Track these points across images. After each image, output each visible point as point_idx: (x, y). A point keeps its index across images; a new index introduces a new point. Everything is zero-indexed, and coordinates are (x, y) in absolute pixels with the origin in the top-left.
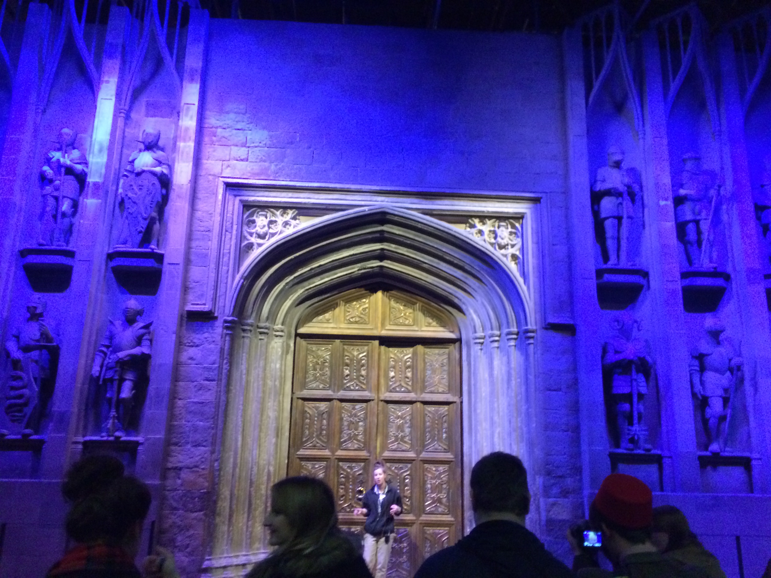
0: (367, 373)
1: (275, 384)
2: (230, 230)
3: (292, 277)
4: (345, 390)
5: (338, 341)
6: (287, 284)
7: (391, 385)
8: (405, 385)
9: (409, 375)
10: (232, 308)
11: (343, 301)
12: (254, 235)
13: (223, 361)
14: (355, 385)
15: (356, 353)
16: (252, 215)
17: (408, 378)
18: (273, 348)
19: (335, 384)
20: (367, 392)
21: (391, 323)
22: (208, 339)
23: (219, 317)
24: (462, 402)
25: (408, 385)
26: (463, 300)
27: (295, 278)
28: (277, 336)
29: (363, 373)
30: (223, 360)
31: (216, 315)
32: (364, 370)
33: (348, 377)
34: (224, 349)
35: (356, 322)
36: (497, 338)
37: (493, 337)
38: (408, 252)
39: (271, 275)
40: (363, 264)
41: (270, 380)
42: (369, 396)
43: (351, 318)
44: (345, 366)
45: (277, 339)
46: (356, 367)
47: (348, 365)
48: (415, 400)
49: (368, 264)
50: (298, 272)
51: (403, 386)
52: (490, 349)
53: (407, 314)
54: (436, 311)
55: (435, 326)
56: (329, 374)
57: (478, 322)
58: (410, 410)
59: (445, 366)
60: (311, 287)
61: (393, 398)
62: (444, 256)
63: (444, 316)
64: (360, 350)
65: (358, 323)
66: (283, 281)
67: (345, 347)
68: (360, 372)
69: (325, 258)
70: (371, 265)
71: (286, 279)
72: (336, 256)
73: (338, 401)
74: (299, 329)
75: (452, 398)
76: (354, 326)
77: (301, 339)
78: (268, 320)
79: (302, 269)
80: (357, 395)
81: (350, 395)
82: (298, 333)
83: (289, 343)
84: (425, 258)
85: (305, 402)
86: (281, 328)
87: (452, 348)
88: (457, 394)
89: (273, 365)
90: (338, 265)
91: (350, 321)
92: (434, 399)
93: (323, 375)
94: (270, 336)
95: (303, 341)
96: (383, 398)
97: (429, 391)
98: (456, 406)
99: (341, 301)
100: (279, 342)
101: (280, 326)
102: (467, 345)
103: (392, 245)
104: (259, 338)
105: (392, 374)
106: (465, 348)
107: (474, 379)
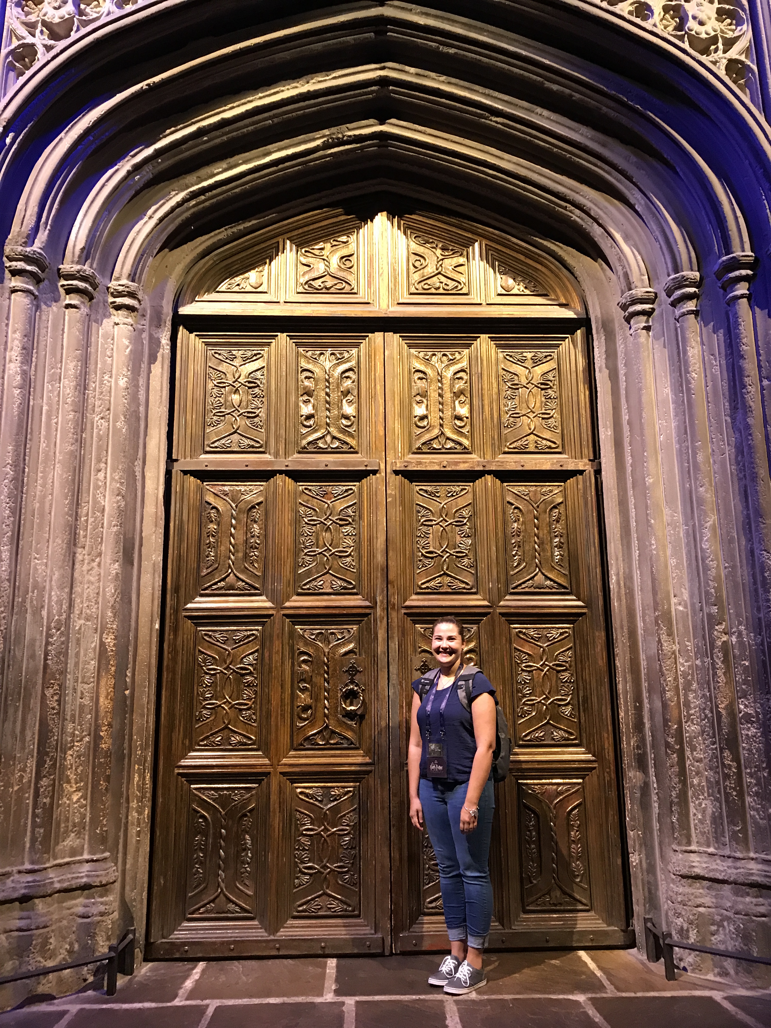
0: (358, 410)
3: (149, 151)
4: (303, 451)
5: (282, 337)
6: (137, 168)
7: (420, 436)
8: (454, 437)
11: (291, 239)
12: (40, 28)
14: (328, 438)
15: (328, 365)
17: (459, 418)
18: (107, 335)
19: (277, 439)
20: (358, 454)
21: (413, 290)
24: (598, 472)
25: (461, 434)
26: (595, 211)
27: (158, 153)
28: (118, 308)
29: (349, 410)
32: (350, 402)
33: (311, 421)
35: (327, 290)
36: (692, 290)
37: (681, 287)
38: (449, 83)
39: (88, 132)
40: (334, 130)
41: (101, 415)
42: (366, 464)
43: (314, 279)
44: (302, 396)
45: (118, 314)
46: (329, 396)
47: (309, 393)
48: (481, 468)
49: (350, 130)
50: (165, 137)
51: (448, 438)
52: (672, 321)
53: (450, 268)
54: (522, 258)
55: (522, 293)
56: (264, 415)
57: (636, 260)
58: (470, 496)
59: (551, 388)
60: (204, 187)
61: (426, 466)
62: (547, 84)
63: (543, 269)
64: (338, 355)
65: (332, 290)
66: (127, 159)
67: (301, 350)
68: (340, 408)
69: (234, 102)
70: (357, 132)
71: (132, 153)
72: (264, 97)
73: (287, 478)
74: (183, 305)
75: (573, 462)
76: (321, 297)
77: (191, 332)
78: (89, 261)
79: (173, 129)
80: (335, 462)
81: (318, 463)
82: (180, 313)
83: (156, 336)
84: (496, 98)
85: (205, 483)
86: (128, 287)
87: (566, 345)
88: (585, 451)
89: (110, 379)
90: (270, 126)
91: (310, 286)
92: (529, 467)
93: (248, 417)
94: (101, 305)
95: (196, 335)
96: (399, 466)
97: (514, 448)
98: (584, 482)
99: (288, 239)
100: (124, 324)
101: (124, 281)
102: (605, 330)
103: (407, 68)
104: (67, 302)
105: (421, 410)
106: (599, 339)
107: (629, 408)
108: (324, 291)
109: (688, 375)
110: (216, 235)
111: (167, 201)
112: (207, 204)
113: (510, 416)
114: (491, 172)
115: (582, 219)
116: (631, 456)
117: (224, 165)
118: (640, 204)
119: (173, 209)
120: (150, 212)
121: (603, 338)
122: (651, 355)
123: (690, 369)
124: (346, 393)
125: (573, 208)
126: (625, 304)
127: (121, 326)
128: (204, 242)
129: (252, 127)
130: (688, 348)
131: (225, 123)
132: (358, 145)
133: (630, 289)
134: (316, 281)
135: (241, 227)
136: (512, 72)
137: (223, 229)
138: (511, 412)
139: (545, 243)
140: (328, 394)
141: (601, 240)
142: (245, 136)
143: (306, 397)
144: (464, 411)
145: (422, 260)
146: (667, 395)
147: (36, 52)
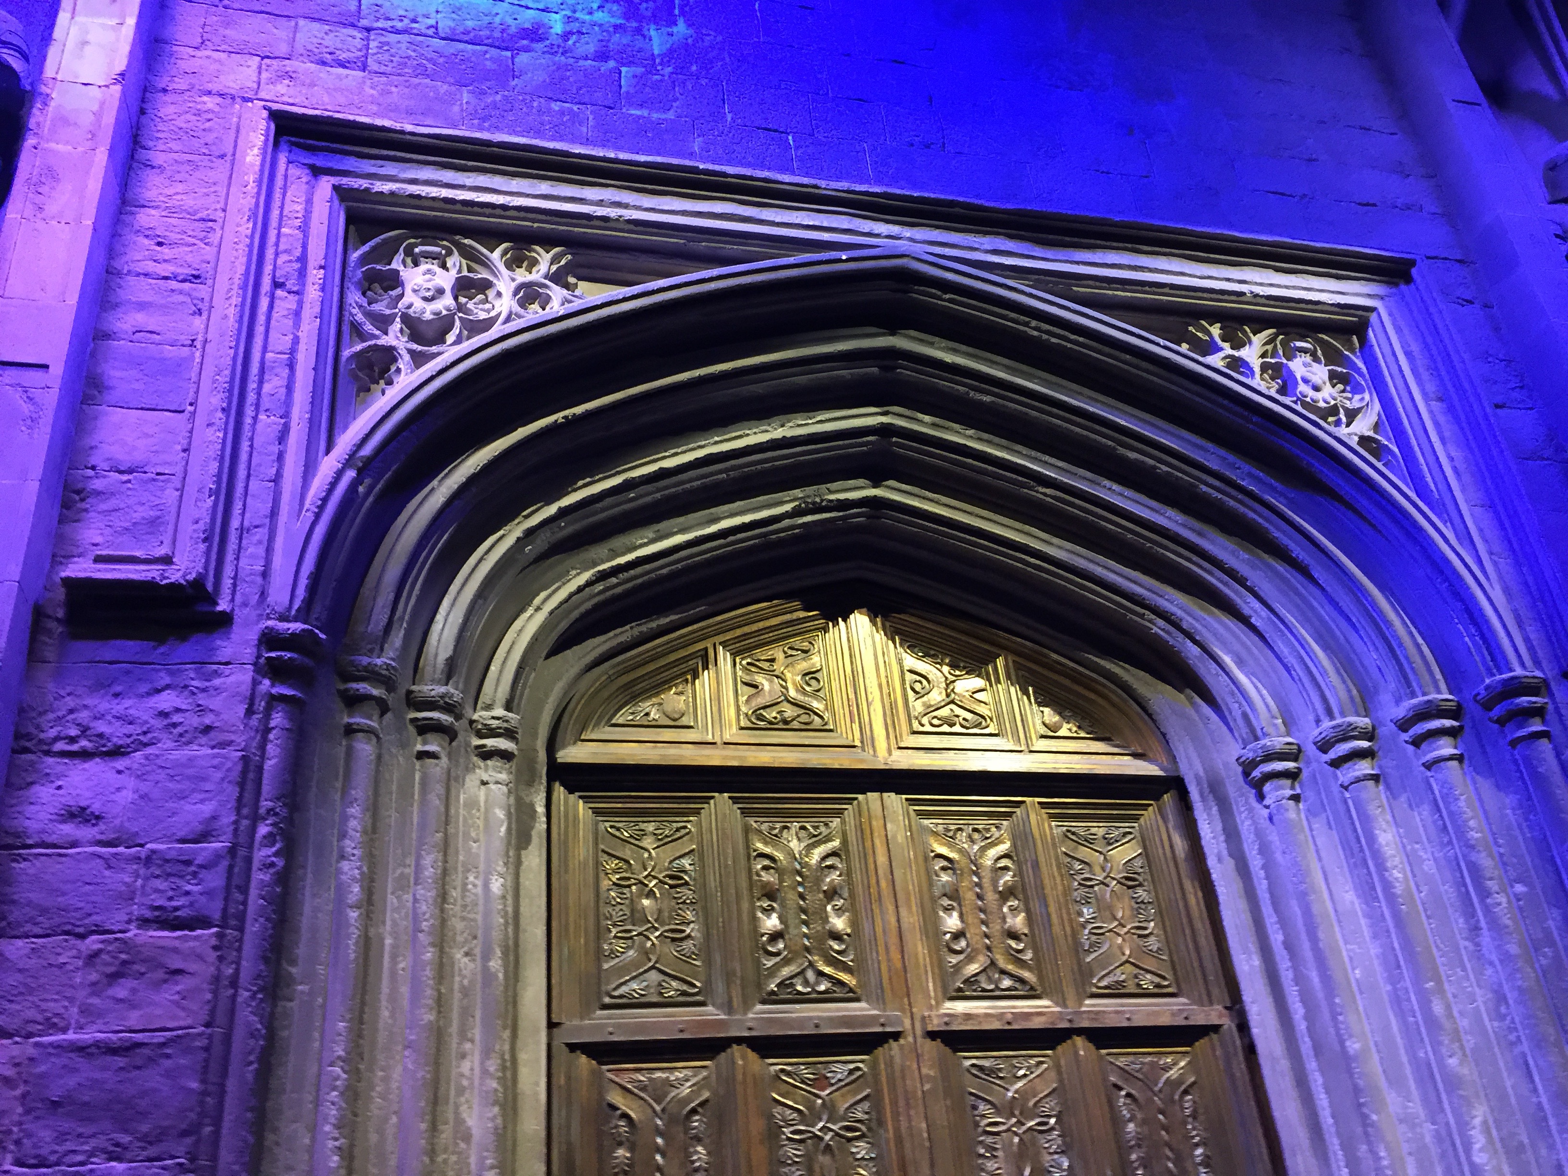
0: (854, 923)
1: (485, 969)
2: (291, 287)
3: (552, 510)
4: (771, 999)
5: (722, 801)
6: (530, 533)
7: (958, 968)
8: (1013, 969)
9: (1018, 922)
10: (303, 582)
11: (724, 644)
12: (397, 325)
13: (253, 829)
14: (810, 975)
15: (794, 845)
16: (386, 253)
17: (1013, 935)
18: (472, 804)
19: (729, 977)
20: (863, 1005)
21: (917, 727)
22: (176, 718)
23: (240, 615)
24: (1243, 1027)
25: (1021, 963)
26: (1188, 622)
27: (563, 512)
28: (486, 755)
29: (839, 923)
30: (256, 819)
31: (223, 606)
32: (839, 911)
33: (779, 944)
34: (260, 769)
35: (785, 724)
36: (1365, 744)
37: (1345, 739)
38: (980, 439)
39: (473, 479)
40: (810, 490)
41: (466, 949)
42: (882, 1020)
43: (764, 708)
44: (759, 899)
45: (487, 766)
46: (804, 899)
47: (770, 894)
48: (1065, 1025)
49: (831, 492)
50: (575, 490)
51: (1003, 972)
52: (1336, 789)
53: (967, 694)
54: (1067, 682)
55: (1075, 735)
56: (699, 935)
57: (1261, 696)
58: (1053, 1074)
59: (1140, 885)
60: (619, 565)
61: (980, 1023)
62: (1121, 450)
63: (1100, 700)
64: (812, 830)
65: (795, 725)
66: (516, 521)
67: (751, 821)
68: (825, 920)
69: (678, 447)
70: (842, 496)
71: (525, 513)
72: (721, 442)
73: (749, 1050)
74: (564, 747)
75: (1204, 1011)
76: (779, 737)
77: (571, 792)
78: (454, 679)
79: (588, 480)
80: (831, 1019)
81: (802, 1021)
82: (559, 760)
83: (527, 800)
84: (1046, 462)
85: (605, 1067)
86: (507, 721)
87: (1150, 815)
88: (1215, 992)
89: (477, 882)
90: (723, 481)
91: (761, 718)
92: (1140, 1021)
93: (674, 940)
94: (463, 750)
95: (580, 797)
96: (935, 1025)
97: (1106, 987)
98: (1223, 1045)
99: (720, 644)
100: (497, 783)
101: (499, 712)
102: (1214, 796)
103: (920, 416)
104: (419, 747)
105: (952, 922)
106: (1207, 809)
107: (1284, 923)
108: (781, 726)
109: (1387, 874)
110: (616, 635)
111: (564, 584)
112: (619, 590)
113: (1090, 933)
114: (1032, 560)
115: (1168, 632)
116: (1302, 1001)
117: (649, 533)
118: (1260, 616)
119: (571, 596)
120: (537, 601)
121: (1215, 809)
122: (1310, 839)
123: (1389, 864)
124: (832, 894)
125: (1154, 617)
126: (1254, 760)
127: (492, 786)
128: (599, 645)
129: (699, 482)
130: (1377, 832)
131: (663, 474)
132: (841, 514)
133: (1257, 739)
134: (768, 710)
135: (654, 625)
136: (1072, 431)
137: (628, 627)
138: (1090, 926)
139: (1102, 662)
140: (802, 896)
141: (1199, 665)
142: (686, 492)
143: (765, 904)
144: (1017, 924)
145: (925, 682)
146: (1352, 903)
147: (395, 360)
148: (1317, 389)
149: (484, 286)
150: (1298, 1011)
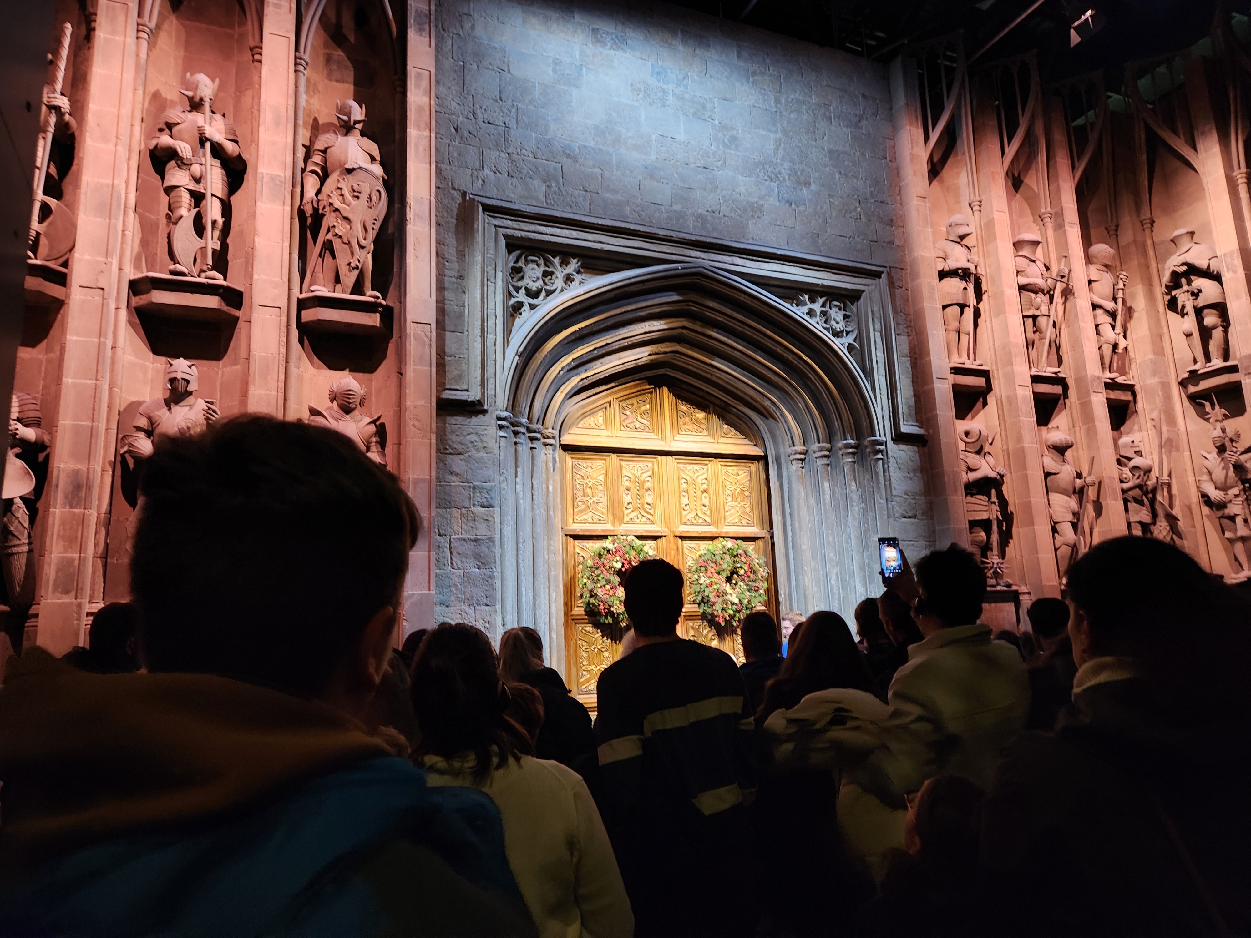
0: (654, 500)
2: (492, 279)
3: (570, 359)
4: (627, 523)
5: (614, 456)
6: (563, 368)
7: (686, 516)
8: (702, 516)
10: (506, 398)
11: (618, 398)
12: (522, 291)
13: (500, 478)
14: (640, 516)
15: (637, 473)
16: (517, 259)
17: (704, 506)
19: (614, 516)
20: (656, 525)
21: (680, 432)
22: (475, 444)
23: (490, 410)
24: (772, 537)
25: (705, 515)
28: (546, 445)
29: (649, 500)
30: (500, 475)
31: (486, 407)
32: (649, 495)
33: (630, 505)
34: (500, 460)
35: (636, 429)
36: (827, 453)
37: (822, 451)
40: (654, 347)
42: (660, 531)
43: (629, 423)
44: (624, 490)
45: (546, 448)
47: (628, 489)
48: (717, 534)
49: (664, 348)
50: (577, 351)
51: (700, 517)
52: (815, 467)
53: (698, 420)
54: (734, 416)
55: (733, 436)
56: (604, 501)
59: (747, 490)
60: (588, 376)
61: (691, 534)
63: (743, 422)
64: (642, 468)
65: (639, 430)
66: (558, 363)
67: (623, 463)
68: (645, 498)
71: (561, 360)
74: (563, 436)
75: (761, 531)
76: (634, 434)
78: (539, 421)
79: (583, 347)
80: (645, 530)
81: (636, 531)
85: (576, 542)
86: (552, 433)
87: (754, 466)
91: (628, 427)
93: (597, 502)
94: (541, 445)
96: (677, 533)
97: (732, 524)
98: (765, 542)
99: (616, 398)
101: (551, 430)
104: (531, 445)
105: (685, 501)
106: (773, 467)
107: (791, 507)
108: (634, 430)
110: (583, 396)
113: (729, 506)
114: (727, 376)
115: (769, 405)
116: (791, 532)
121: (776, 467)
122: (804, 482)
123: (826, 494)
124: (648, 490)
125: (767, 401)
126: (791, 453)
127: (548, 455)
128: (576, 400)
131: (605, 344)
132: (664, 355)
133: (794, 446)
138: (729, 503)
140: (638, 490)
142: (613, 350)
143: (626, 492)
144: (706, 501)
145: (684, 414)
147: (523, 306)
148: (838, 323)
149: (552, 273)
150: (790, 534)
